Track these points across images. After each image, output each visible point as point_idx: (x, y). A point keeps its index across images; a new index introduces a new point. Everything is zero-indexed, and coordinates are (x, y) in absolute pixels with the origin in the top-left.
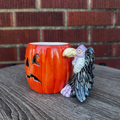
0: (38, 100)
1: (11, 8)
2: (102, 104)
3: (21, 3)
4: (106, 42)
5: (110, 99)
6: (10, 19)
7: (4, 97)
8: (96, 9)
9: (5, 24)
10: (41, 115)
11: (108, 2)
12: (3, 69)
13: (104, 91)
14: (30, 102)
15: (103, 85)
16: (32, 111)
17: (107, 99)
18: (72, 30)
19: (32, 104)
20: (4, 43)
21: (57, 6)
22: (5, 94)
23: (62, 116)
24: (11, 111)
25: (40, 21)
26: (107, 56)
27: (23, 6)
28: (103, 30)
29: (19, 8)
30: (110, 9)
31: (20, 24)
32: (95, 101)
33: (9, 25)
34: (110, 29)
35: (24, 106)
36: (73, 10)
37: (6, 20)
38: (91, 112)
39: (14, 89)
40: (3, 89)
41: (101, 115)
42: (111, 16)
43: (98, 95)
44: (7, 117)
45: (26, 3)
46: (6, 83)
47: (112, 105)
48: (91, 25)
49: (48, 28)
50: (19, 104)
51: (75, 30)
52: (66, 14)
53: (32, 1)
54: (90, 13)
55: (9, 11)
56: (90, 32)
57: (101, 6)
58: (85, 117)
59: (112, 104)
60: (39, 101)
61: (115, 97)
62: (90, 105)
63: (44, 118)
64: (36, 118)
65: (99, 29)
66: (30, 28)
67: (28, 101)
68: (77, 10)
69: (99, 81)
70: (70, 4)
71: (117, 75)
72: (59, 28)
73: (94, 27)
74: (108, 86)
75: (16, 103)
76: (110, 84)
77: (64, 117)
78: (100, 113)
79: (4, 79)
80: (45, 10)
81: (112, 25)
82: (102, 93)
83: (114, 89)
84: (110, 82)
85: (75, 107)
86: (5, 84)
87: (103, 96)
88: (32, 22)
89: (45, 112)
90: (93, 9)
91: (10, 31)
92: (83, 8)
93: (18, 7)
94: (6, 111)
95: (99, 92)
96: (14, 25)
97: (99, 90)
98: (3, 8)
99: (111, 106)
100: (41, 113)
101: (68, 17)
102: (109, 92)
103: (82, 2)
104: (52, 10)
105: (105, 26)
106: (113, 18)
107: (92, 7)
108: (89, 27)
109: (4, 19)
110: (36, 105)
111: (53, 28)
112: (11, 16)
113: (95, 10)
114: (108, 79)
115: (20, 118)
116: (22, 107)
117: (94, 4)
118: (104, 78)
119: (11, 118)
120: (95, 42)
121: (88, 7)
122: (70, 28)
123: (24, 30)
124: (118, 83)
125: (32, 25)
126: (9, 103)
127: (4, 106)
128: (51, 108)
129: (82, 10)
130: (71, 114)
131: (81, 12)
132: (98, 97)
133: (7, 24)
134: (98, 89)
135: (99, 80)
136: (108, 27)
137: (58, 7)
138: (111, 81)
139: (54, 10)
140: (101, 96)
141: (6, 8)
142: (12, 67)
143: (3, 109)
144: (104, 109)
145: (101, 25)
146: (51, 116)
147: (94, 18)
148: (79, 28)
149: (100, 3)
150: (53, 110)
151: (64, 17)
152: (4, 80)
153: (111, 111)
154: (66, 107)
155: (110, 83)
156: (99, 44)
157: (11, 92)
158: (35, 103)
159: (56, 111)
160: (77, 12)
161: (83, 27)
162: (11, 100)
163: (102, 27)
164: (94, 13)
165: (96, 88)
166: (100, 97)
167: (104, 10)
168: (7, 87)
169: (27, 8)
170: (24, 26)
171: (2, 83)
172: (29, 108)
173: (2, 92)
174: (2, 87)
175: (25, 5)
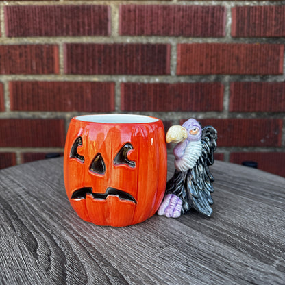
0: (92, 229)
1: (57, 35)
2: (219, 247)
3: (78, 23)
4: (266, 114)
5: (239, 238)
6: (52, 58)
7: (27, 219)
8: (244, 37)
9: (43, 69)
10: (91, 257)
11: (274, 23)
12: (34, 163)
13: (232, 222)
14: (75, 232)
15: (235, 209)
16: (76, 248)
17: (233, 238)
18: (187, 84)
19: (79, 235)
20: (39, 110)
21: (155, 31)
22: (30, 214)
23: (131, 261)
24: (37, 246)
25: (118, 63)
26: (268, 146)
27: (81, 30)
28: (260, 84)
29: (74, 35)
30: (277, 38)
31: (75, 70)
32: (206, 239)
33: (52, 71)
34: (276, 83)
35: (63, 238)
36: (191, 41)
37: (45, 60)
38: (191, 260)
39: (49, 206)
40: (27, 203)
41: (209, 266)
42: (278, 54)
43: (215, 229)
44: (29, 255)
45: (89, 25)
47: (240, 250)
48: (231, 74)
49: (134, 79)
50: (54, 234)
52: (174, 49)
53: (100, 21)
54: (231, 46)
55: (52, 41)
56: (227, 88)
57: (255, 32)
58: (176, 267)
59: (240, 248)
60: (94, 231)
61: (252, 235)
62: (193, 247)
63: (96, 262)
64: (82, 260)
65: (249, 84)
66: (95, 79)
67: (73, 230)
68: (200, 41)
70: (184, 26)
71: (275, 191)
72: (157, 80)
73: (237, 77)
74: (244, 212)
75: (49, 231)
76: (252, 207)
77: (134, 264)
78: (209, 264)
79: (32, 185)
80: (128, 40)
81: (281, 74)
82: (226, 226)
83: (256, 219)
84: (253, 204)
85: (161, 247)
86: (34, 194)
87: (226, 231)
88: (99, 65)
89: (101, 252)
90: (236, 37)
91: (53, 83)
92: (213, 35)
93: (71, 33)
94: (28, 244)
95: (221, 223)
96: (62, 71)
97: (222, 218)
98: (41, 35)
99: (236, 253)
100: (92, 252)
101: (178, 56)
102: (244, 225)
103: (212, 22)
104: (143, 40)
105: (264, 76)
106: (283, 57)
107: (234, 34)
108: (227, 78)
109: (42, 59)
110: (85, 237)
111: (145, 79)
112: (56, 52)
113: (242, 41)
114: (251, 198)
115: (52, 259)
116: (58, 240)
117: (240, 25)
118: (243, 194)
119: (36, 256)
120: (239, 112)
121: (224, 34)
122: (182, 80)
123: (82, 83)
124: (270, 207)
125: (100, 73)
126: (35, 231)
127: (26, 234)
128: (113, 245)
129: (210, 41)
130: (149, 259)
131: (207, 44)
132: (216, 233)
133: (48, 68)
134: (222, 216)
135: (230, 198)
136: (270, 80)
137: (158, 34)
138: (256, 202)
139: (147, 39)
141: (47, 34)
142: (53, 160)
143: (23, 240)
144: (221, 255)
145: (254, 75)
146: (111, 259)
147: (237, 59)
148: (203, 81)
149: (255, 23)
150: (118, 249)
152: (32, 187)
153: (233, 261)
154: (142, 247)
156: (250, 117)
157: (43, 210)
158: (85, 234)
159: (121, 251)
160: (201, 45)
161: (213, 78)
162: (40, 225)
163: (258, 79)
164: (239, 46)
166: (221, 232)
167: (264, 39)
168: (35, 200)
169: (89, 34)
170: (83, 74)
171: (28, 193)
172: (71, 243)
173: (26, 210)
174: (26, 199)
175: (87, 28)
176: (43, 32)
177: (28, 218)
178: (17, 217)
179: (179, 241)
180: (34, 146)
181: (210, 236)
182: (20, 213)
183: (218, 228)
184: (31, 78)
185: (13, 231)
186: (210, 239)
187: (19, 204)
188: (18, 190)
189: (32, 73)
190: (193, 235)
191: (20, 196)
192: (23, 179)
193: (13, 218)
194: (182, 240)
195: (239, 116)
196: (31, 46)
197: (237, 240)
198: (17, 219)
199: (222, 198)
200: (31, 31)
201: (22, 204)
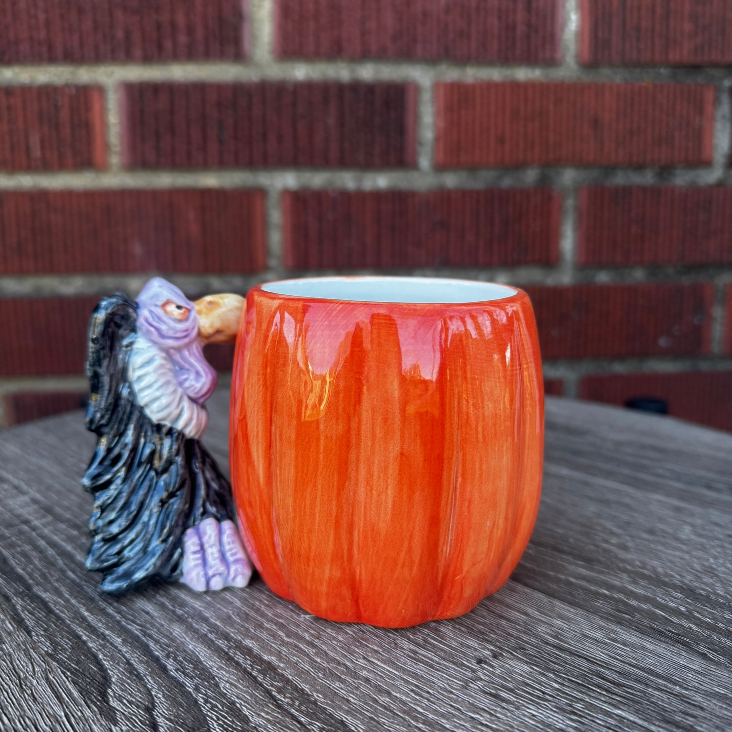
0: (263, 615)
1: (98, 59)
2: (644, 648)
3: (159, 27)
4: (670, 270)
5: (689, 617)
6: (87, 126)
7: (60, 595)
8: (611, 65)
9: (61, 156)
10: (279, 706)
11: (688, 26)
12: (52, 422)
13: (654, 570)
14: (214, 629)
15: (651, 532)
16: (226, 678)
17: (675, 620)
18: (464, 194)
19: (227, 637)
20: (51, 269)
21: (374, 47)
22: (68, 578)
23: (404, 712)
24: (106, 681)
25: (272, 137)
27: (168, 44)
28: (654, 193)
29: (147, 59)
30: (695, 68)
31: (151, 157)
32: (601, 628)
33: (86, 162)
34: (695, 190)
35: (181, 648)
36: (472, 74)
37: (66, 131)
38: (580, 696)
40: (53, 545)
41: (637, 712)
42: (701, 111)
43: (616, 595)
44: (88, 713)
45: (190, 31)
46: (67, 509)
47: (704, 656)
48: (580, 164)
49: (317, 179)
50: (150, 636)
51: (478, 192)
52: (426, 97)
53: (221, 20)
54: (577, 89)
55: (85, 75)
56: (570, 203)
57: (638, 49)
58: (543, 723)
59: (702, 649)
60: (270, 620)
61: (722, 606)
62: (572, 653)
63: (300, 722)
64: (255, 720)
65: (627, 191)
66: (210, 180)
67: (206, 620)
68: (496, 74)
69: (627, 506)
70: (451, 35)
72: (381, 181)
73: (595, 174)
74: (678, 539)
75: (135, 629)
76: (693, 525)
77: (416, 719)
78: (632, 703)
79: (57, 486)
80: (300, 72)
81: (707, 164)
82: (642, 583)
83: (715, 558)
84: (692, 515)
85: (480, 662)
87: (646, 600)
88: (221, 141)
89: (307, 689)
90: (591, 64)
91: (90, 195)
92: (530, 60)
93: (138, 53)
94: (77, 676)
95: (625, 576)
96: (115, 160)
97: (624, 561)
98: (52, 60)
99: (697, 664)
100: (280, 691)
101: (437, 115)
102: (688, 579)
103: (529, 25)
104: (341, 72)
105: (666, 170)
106: (713, 119)
107: (586, 55)
108: (568, 177)
109: (57, 127)
110: (249, 643)
111: (348, 180)
112: (96, 107)
113: (606, 75)
114: (682, 498)
115: (160, 720)
116: (168, 656)
117: (600, 34)
118: (655, 488)
119: (110, 715)
120: (601, 265)
121: (559, 55)
122: (451, 180)
123: (173, 193)
125: (222, 164)
126: (92, 629)
127: (66, 643)
128: (339, 663)
129: (523, 74)
130: (456, 701)
131: (515, 86)
132: (621, 607)
133: (76, 153)
134: (622, 554)
135: (627, 500)
136: (681, 179)
137: (380, 56)
138: (698, 510)
139: (353, 71)
140: (636, 597)
141: (71, 58)
143: (61, 663)
145: (640, 167)
146: (341, 709)
147: (596, 123)
148: (507, 182)
149: (638, 29)
150: (355, 676)
151: (417, 116)
152: (58, 493)
153: (697, 690)
154: (426, 663)
155: (689, 520)
156: (629, 281)
158: (247, 634)
159: (367, 680)
160: (496, 85)
161: (531, 176)
162: (103, 611)
163: (648, 178)
164: (599, 91)
165: (605, 551)
166: (634, 603)
167: (662, 71)
168: (75, 533)
169: (190, 55)
170: (174, 164)
171: (48, 510)
172: (209, 663)
173: (51, 564)
174: (46, 531)
175: (183, 39)
176: (59, 50)
177: (63, 589)
178: (28, 587)
179: (525, 638)
180: (42, 372)
181: (607, 617)
182: (36, 575)
183: (622, 590)
184: (26, 181)
185: (22, 637)
186: (613, 627)
187: (27, 548)
188: (19, 505)
189: (29, 168)
190: (561, 617)
191: (27, 522)
192: (28, 471)
193: (17, 594)
194: (536, 636)
195: (603, 277)
196: (25, 90)
197: (686, 624)
198: (28, 594)
199: (606, 502)
200: (25, 47)
201: (36, 548)
